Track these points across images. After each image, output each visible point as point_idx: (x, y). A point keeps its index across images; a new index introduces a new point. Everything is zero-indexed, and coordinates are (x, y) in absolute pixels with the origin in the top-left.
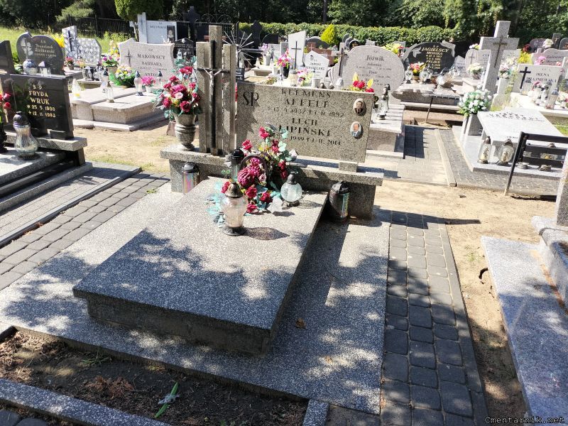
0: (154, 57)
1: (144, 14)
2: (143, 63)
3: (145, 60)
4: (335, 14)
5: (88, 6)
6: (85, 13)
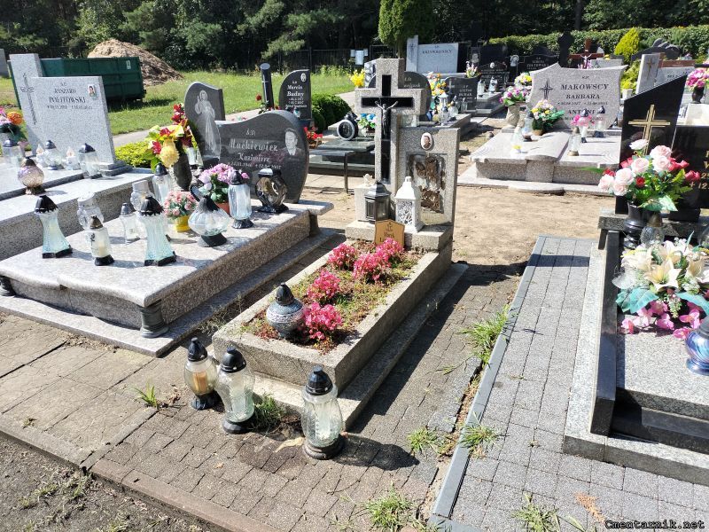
0: (588, 87)
1: (416, 37)
2: (568, 97)
3: (572, 92)
5: (300, 37)
6: (296, 45)
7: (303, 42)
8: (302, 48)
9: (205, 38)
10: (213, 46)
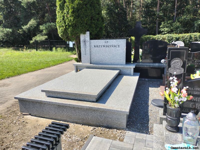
1: (88, 33)
4: (164, 30)
5: (45, 35)
6: (43, 38)
7: (46, 37)
8: (46, 39)
9: (4, 34)
10: (7, 38)
